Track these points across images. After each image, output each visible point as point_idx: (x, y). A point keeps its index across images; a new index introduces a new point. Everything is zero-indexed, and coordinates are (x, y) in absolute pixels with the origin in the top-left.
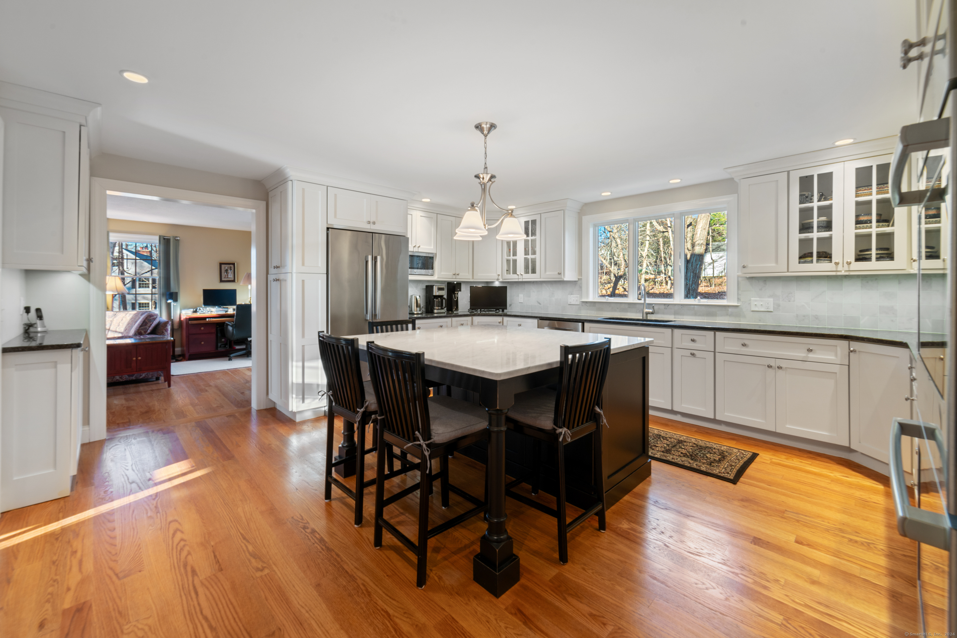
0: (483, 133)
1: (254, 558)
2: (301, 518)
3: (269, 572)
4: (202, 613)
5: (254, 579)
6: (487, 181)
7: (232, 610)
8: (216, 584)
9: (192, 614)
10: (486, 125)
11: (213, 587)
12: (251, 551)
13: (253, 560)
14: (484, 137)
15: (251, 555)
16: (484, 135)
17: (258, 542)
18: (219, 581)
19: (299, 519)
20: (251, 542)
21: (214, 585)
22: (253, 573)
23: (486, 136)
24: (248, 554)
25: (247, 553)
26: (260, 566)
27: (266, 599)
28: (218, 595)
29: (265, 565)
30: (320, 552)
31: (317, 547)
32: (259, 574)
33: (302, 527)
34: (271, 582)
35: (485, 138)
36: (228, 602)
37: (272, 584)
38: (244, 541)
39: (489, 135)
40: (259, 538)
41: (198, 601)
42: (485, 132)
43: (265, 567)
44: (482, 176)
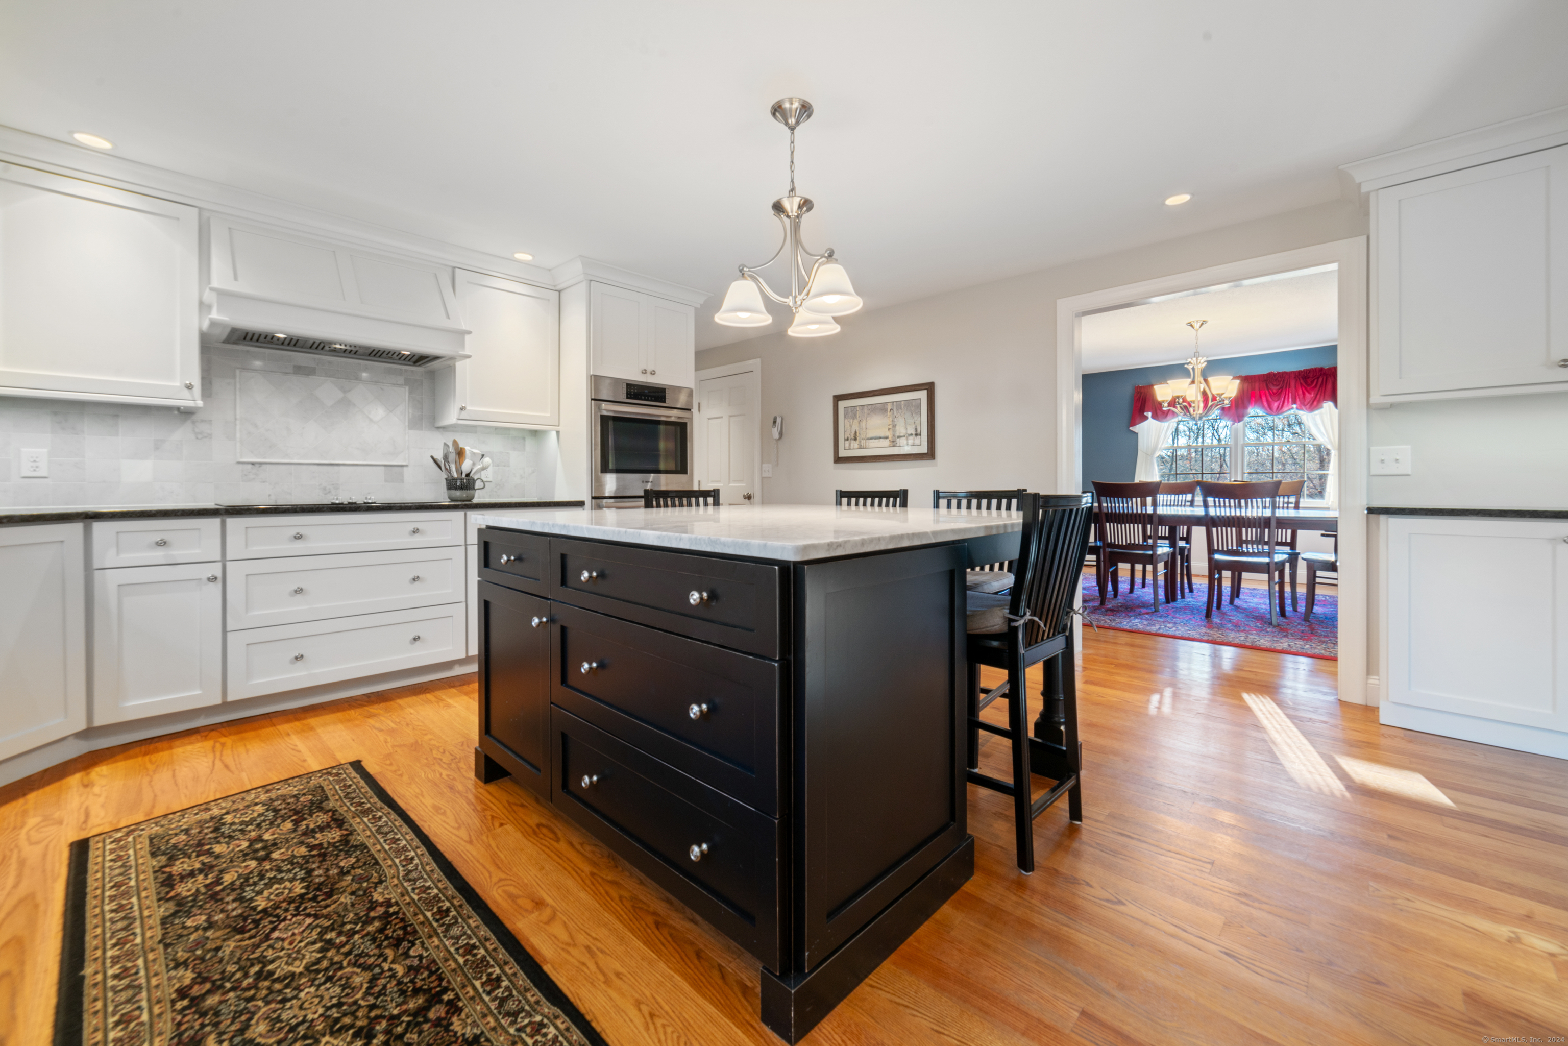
0: (787, 124)
6: (795, 214)
10: (792, 104)
14: (788, 131)
16: (789, 128)
23: (792, 129)
35: (793, 133)
39: (797, 128)
42: (792, 121)
44: (786, 204)
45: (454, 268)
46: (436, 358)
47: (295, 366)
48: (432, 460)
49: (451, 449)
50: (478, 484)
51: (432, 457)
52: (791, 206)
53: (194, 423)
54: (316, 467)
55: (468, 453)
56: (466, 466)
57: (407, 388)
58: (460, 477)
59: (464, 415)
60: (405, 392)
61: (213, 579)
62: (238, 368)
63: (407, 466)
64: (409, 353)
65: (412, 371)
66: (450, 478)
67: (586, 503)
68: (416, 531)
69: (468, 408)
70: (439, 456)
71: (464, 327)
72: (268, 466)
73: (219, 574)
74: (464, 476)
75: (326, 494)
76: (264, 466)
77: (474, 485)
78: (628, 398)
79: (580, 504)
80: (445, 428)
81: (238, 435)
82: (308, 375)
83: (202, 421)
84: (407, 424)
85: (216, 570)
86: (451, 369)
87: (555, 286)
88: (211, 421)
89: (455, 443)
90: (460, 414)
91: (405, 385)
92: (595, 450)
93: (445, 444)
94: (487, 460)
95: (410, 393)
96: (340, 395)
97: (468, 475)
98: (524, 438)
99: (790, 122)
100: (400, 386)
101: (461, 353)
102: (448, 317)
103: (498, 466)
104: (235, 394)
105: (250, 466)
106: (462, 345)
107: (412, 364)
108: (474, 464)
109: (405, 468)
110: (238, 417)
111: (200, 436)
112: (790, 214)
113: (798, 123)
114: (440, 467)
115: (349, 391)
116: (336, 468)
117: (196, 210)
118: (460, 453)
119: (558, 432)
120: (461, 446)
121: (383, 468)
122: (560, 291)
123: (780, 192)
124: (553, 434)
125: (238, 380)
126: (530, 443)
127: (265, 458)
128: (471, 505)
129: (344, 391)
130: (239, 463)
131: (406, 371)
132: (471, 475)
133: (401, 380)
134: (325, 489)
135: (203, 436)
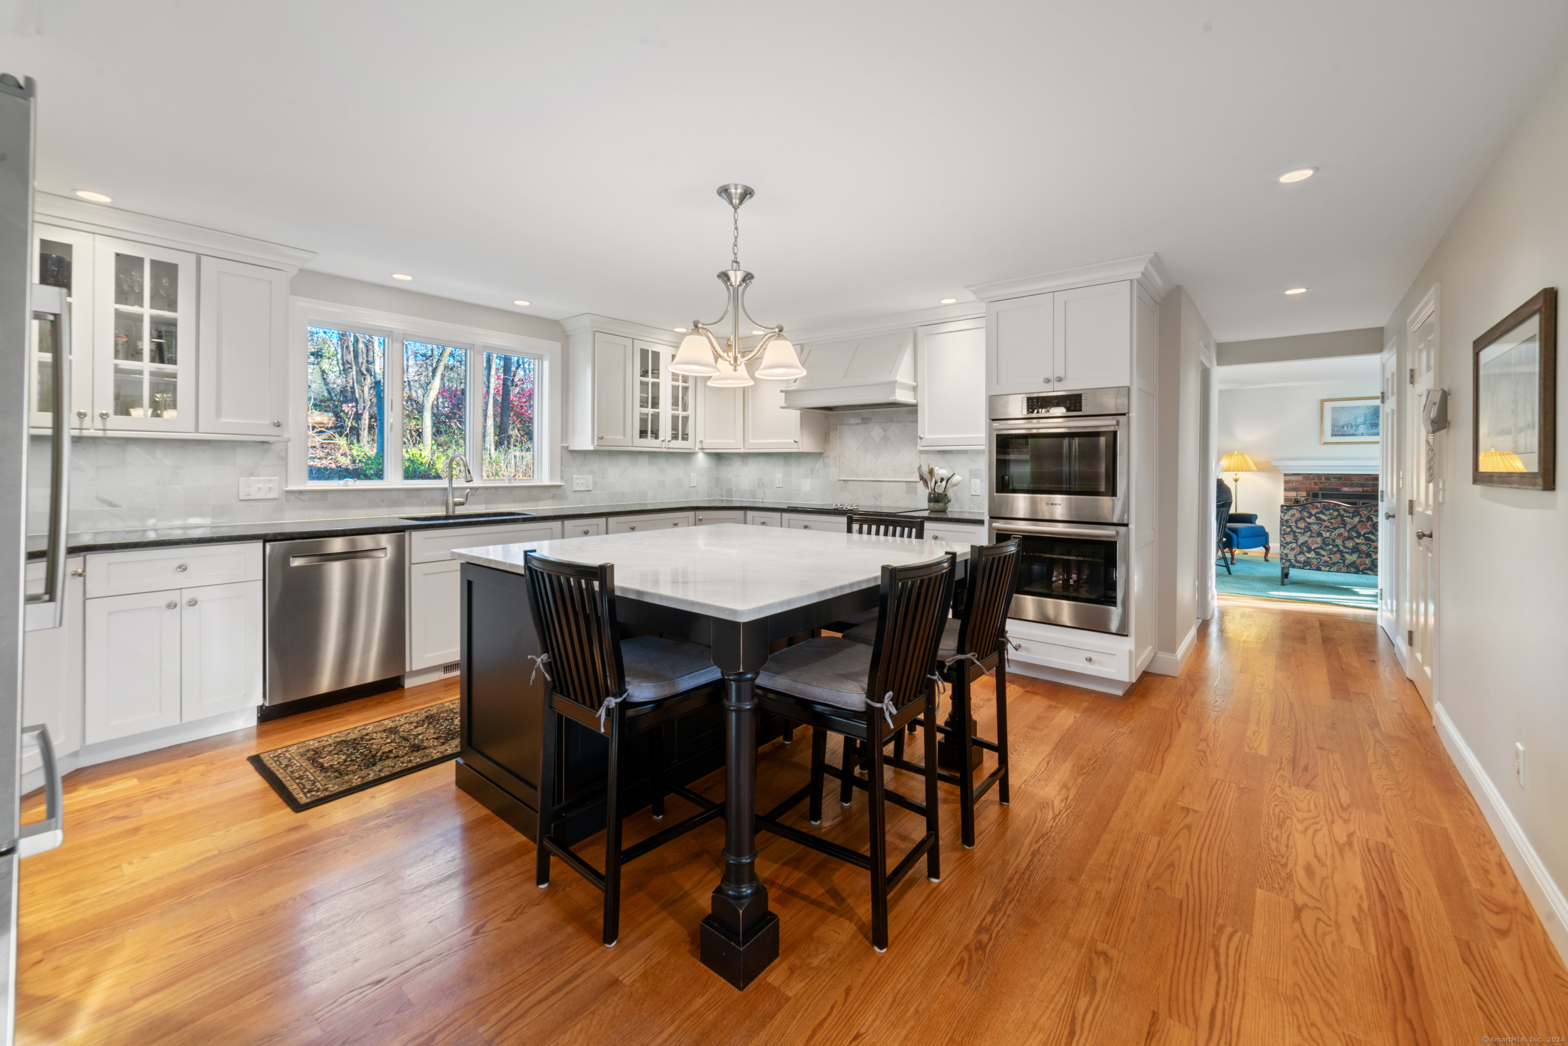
0: (731, 203)
1: (1095, 981)
2: (958, 968)
3: (1099, 942)
4: (1219, 980)
5: (1125, 953)
6: (738, 284)
7: (1181, 946)
8: (1177, 999)
9: (1233, 990)
10: (736, 189)
11: (1185, 999)
12: (1087, 999)
13: (1100, 980)
14: (733, 210)
15: (1094, 990)
16: (734, 207)
17: (1063, 1000)
18: (1170, 1000)
19: (962, 969)
20: (1071, 1014)
21: (1181, 1002)
22: (1117, 962)
23: (736, 208)
24: (1097, 998)
25: (1096, 1002)
26: (1102, 959)
27: (1133, 919)
28: (1185, 980)
29: (1094, 955)
30: (1019, 901)
31: (1013, 909)
32: (1113, 953)
33: (980, 952)
34: (1110, 929)
35: (736, 213)
36: (1178, 959)
37: (1111, 926)
38: (1078, 1028)
39: (740, 208)
40: (1052, 1006)
41: (1217, 1001)
43: (1096, 953)
44: (731, 274)
49: (926, 469)
52: (736, 277)
53: (824, 458)
54: (871, 482)
62: (839, 424)
67: (985, 522)
69: (926, 437)
72: (850, 482)
78: (1028, 413)
79: (982, 522)
81: (839, 464)
83: (827, 457)
88: (830, 456)
99: (734, 201)
104: (838, 440)
109: (918, 483)
110: (838, 453)
112: (734, 284)
113: (741, 202)
115: (887, 430)
116: (880, 483)
121: (905, 483)
123: (726, 266)
125: (838, 431)
127: (848, 476)
130: (839, 480)
135: (826, 466)
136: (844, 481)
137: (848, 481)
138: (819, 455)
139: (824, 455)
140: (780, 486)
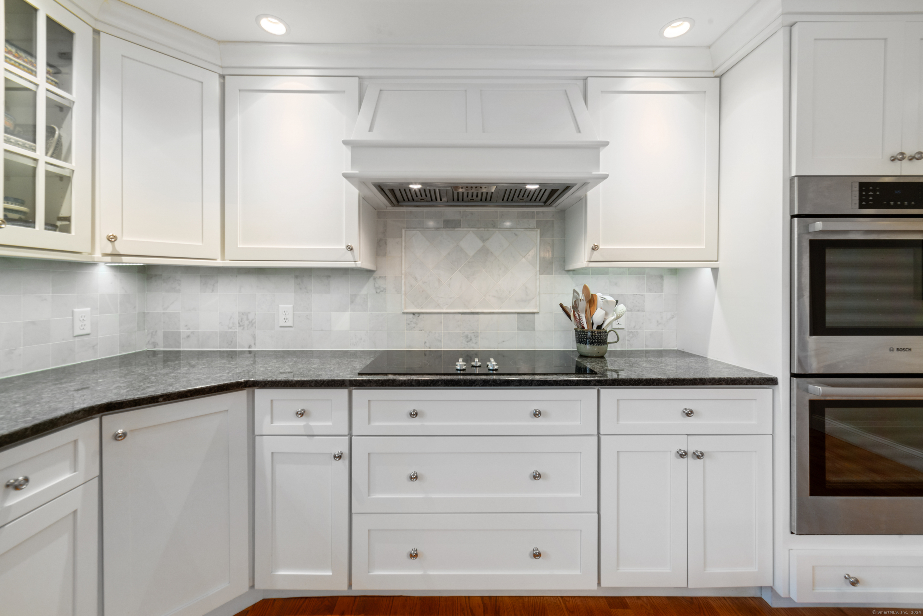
45: (585, 79)
46: (567, 188)
47: (445, 221)
48: (561, 309)
49: (581, 296)
50: (611, 338)
51: (561, 305)
53: (375, 279)
54: (460, 315)
55: (599, 301)
56: (598, 316)
57: (539, 231)
58: (590, 330)
59: (596, 256)
60: (536, 235)
61: (339, 457)
62: (404, 228)
63: (538, 313)
64: (537, 187)
65: (543, 213)
66: (579, 330)
67: (780, 381)
68: (537, 414)
69: (601, 247)
70: (569, 304)
71: (600, 138)
72: (424, 315)
73: (346, 451)
74: (595, 328)
75: (468, 342)
76: (422, 316)
77: (606, 339)
78: (861, 207)
79: (772, 382)
80: (575, 272)
81: (403, 289)
82: (455, 228)
83: (380, 277)
84: (538, 269)
85: (342, 446)
86: (582, 201)
87: (714, 71)
88: (386, 276)
89: (586, 289)
90: (591, 255)
91: (537, 228)
92: (800, 297)
93: (575, 291)
94: (621, 308)
95: (542, 235)
96: (480, 244)
97: (599, 327)
98: (662, 277)
100: (532, 229)
101: (595, 173)
102: (579, 132)
103: (631, 310)
104: (402, 252)
105: (412, 316)
106: (596, 162)
107: (542, 204)
108: (607, 314)
109: (536, 315)
110: (403, 272)
111: (378, 291)
114: (569, 316)
115: (487, 240)
116: (476, 316)
117: (357, 78)
118: (591, 301)
119: (715, 271)
120: (592, 292)
121: (516, 315)
122: (720, 77)
124: (706, 274)
125: (403, 238)
126: (668, 283)
127: (422, 308)
128: (606, 380)
129: (484, 240)
130: (404, 313)
131: (538, 213)
132: (603, 327)
133: (533, 223)
134: (467, 337)
135: (380, 291)
136: (414, 314)
137: (419, 313)
138: (368, 273)
139: (376, 275)
140: (289, 323)
